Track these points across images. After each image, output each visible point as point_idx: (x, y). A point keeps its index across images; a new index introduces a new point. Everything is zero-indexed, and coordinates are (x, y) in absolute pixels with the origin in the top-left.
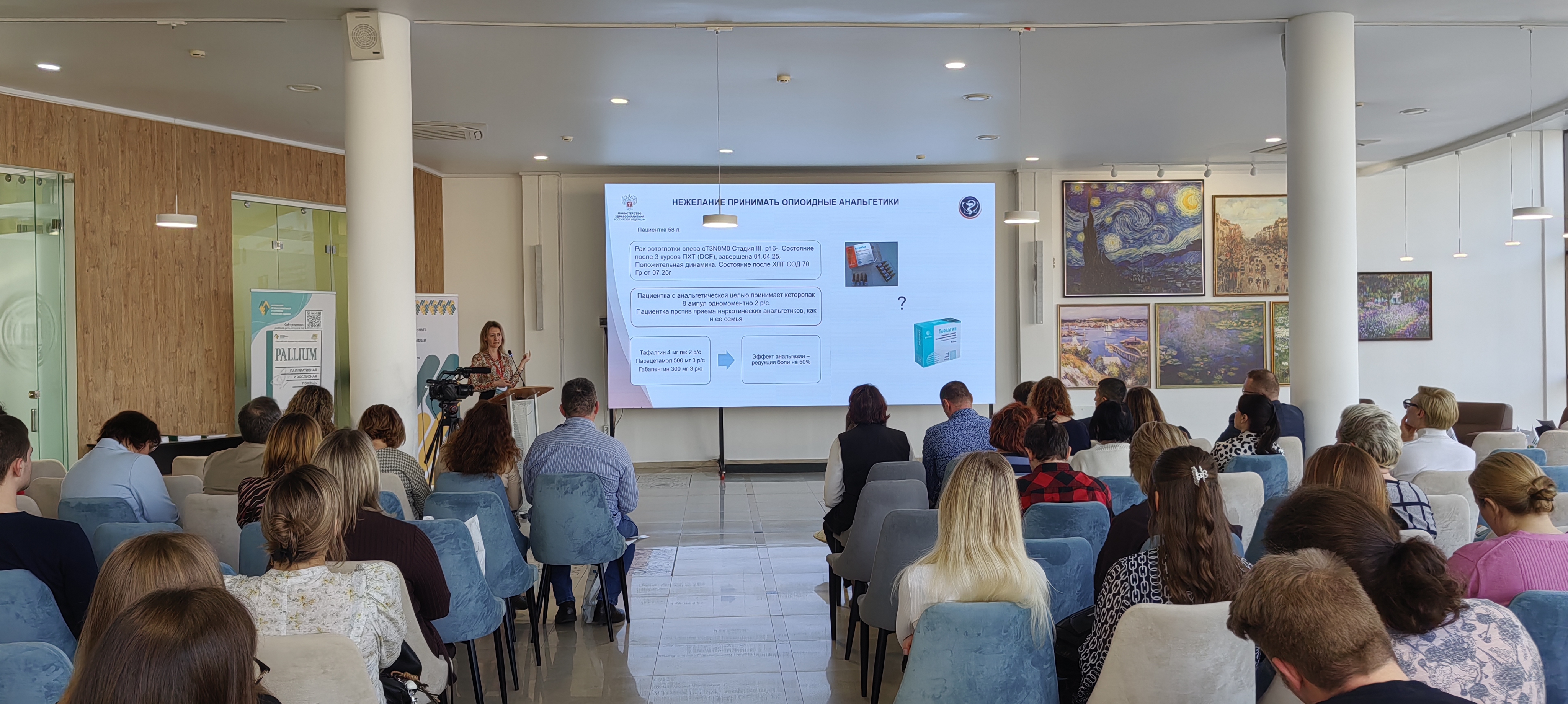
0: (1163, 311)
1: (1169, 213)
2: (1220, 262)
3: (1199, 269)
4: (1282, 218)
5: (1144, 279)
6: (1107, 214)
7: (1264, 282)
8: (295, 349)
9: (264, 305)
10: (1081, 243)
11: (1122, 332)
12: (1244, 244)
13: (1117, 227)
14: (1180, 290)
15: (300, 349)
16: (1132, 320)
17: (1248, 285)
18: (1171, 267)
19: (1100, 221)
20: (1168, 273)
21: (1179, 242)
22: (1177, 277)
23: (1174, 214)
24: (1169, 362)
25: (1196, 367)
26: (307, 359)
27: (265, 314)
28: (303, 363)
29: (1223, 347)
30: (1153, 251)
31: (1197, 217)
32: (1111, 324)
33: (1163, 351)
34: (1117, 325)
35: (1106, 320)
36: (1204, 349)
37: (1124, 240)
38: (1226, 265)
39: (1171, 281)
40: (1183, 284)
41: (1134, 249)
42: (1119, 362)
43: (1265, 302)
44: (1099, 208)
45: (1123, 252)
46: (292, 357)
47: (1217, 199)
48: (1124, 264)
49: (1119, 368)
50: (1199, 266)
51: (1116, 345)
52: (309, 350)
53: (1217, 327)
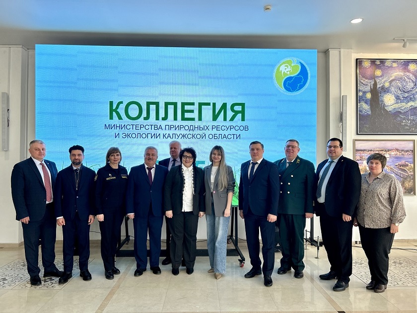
5: (410, 123)
6: (386, 81)
10: (368, 99)
13: (393, 89)
16: (403, 150)
19: (382, 85)
30: (416, 105)
32: (389, 153)
34: (393, 153)
35: (386, 150)
37: (397, 98)
41: (404, 104)
44: (381, 76)
45: (397, 106)
48: (397, 113)
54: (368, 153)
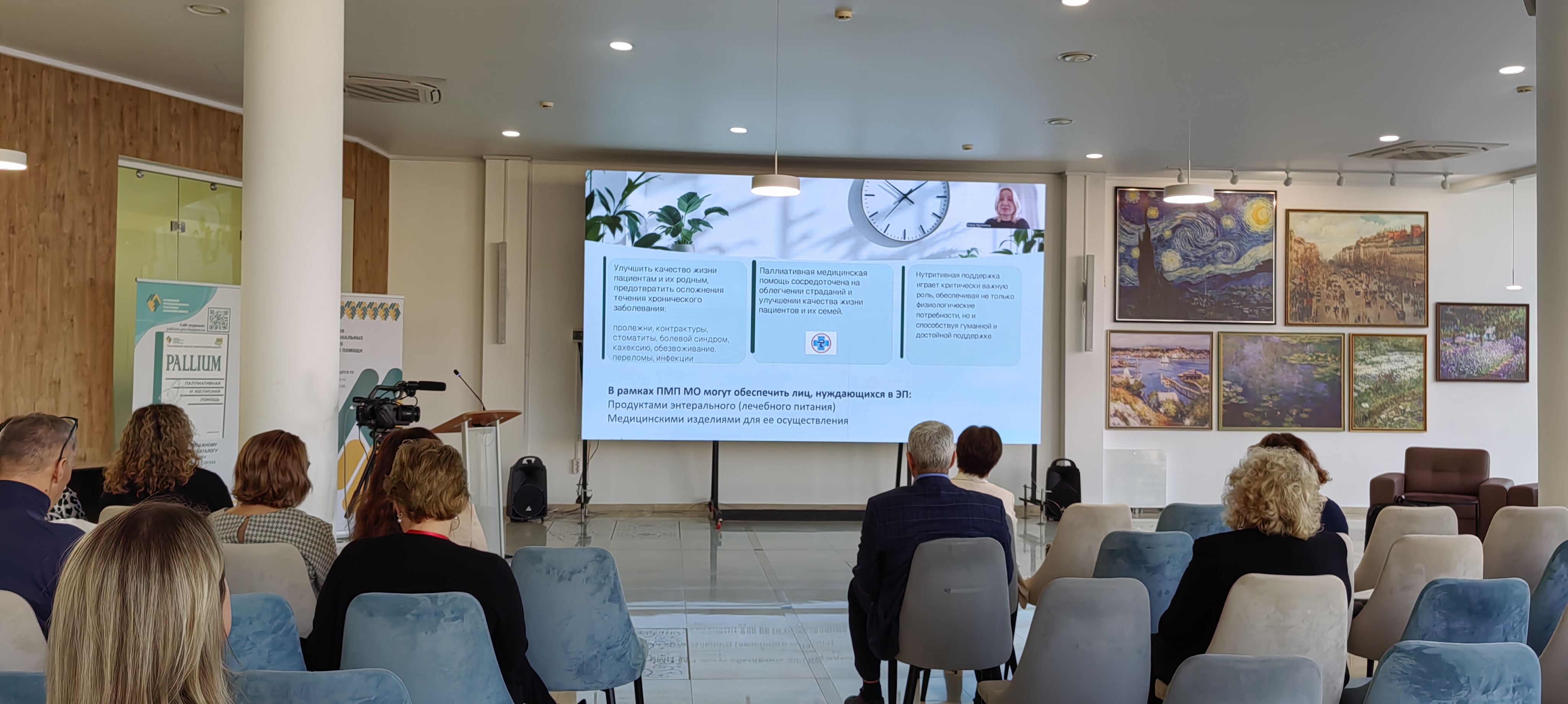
0: (1228, 341)
1: (1236, 228)
2: (1294, 287)
3: (1269, 293)
4: (1364, 237)
5: (1207, 303)
6: (1166, 227)
7: (1343, 311)
8: (192, 357)
9: (154, 299)
10: (1136, 259)
11: (1180, 363)
12: (1320, 266)
13: (1177, 242)
14: (1247, 317)
15: (199, 357)
16: (1191, 351)
17: (1325, 313)
18: (1238, 290)
19: (1158, 234)
20: (1233, 297)
21: (1247, 262)
22: (1244, 301)
23: (1242, 229)
24: (1233, 400)
25: (1264, 407)
26: (208, 369)
27: (155, 310)
28: (202, 374)
29: (1295, 385)
30: (1217, 272)
31: (1268, 234)
32: (1167, 354)
33: (1227, 387)
34: (1175, 356)
35: (1163, 350)
36: (1273, 386)
37: (1185, 257)
38: (1300, 290)
39: (1238, 307)
40: (1251, 311)
41: (1196, 268)
42: (1176, 399)
43: (1344, 334)
44: (1157, 219)
45: (1184, 272)
46: (188, 366)
47: (1291, 214)
48: (1184, 285)
49: (1176, 405)
50: (1269, 290)
51: (1173, 379)
52: (211, 359)
53: (1289, 361)
54: (1133, 355)
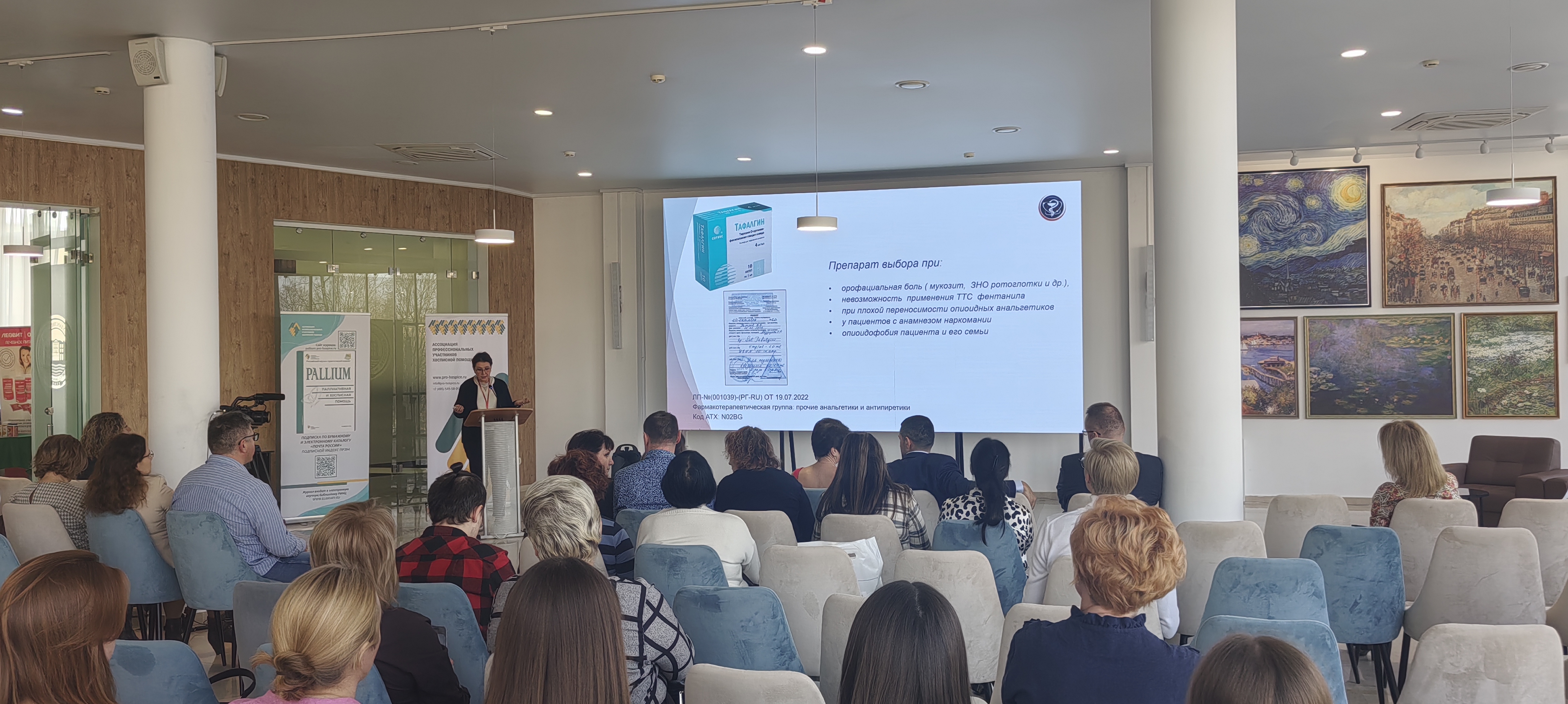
0: (1315, 325)
1: (1322, 208)
2: (1392, 266)
3: (1362, 274)
4: (1476, 209)
5: (1289, 287)
7: (1452, 290)
8: (327, 369)
9: (295, 326)
12: (1424, 242)
13: (1254, 226)
14: (1337, 300)
15: (333, 369)
16: (1272, 337)
17: (1431, 293)
18: (1325, 272)
20: (1320, 279)
21: (1336, 242)
22: (1333, 285)
23: (1330, 208)
24: (1322, 387)
25: (1359, 394)
26: (340, 378)
27: (295, 335)
29: (1396, 370)
30: (1301, 254)
31: (1360, 212)
33: (1315, 374)
34: (1254, 342)
36: (1370, 371)
37: (1264, 242)
38: (1400, 269)
39: (1325, 290)
40: (1341, 293)
41: (1277, 252)
42: (1257, 386)
43: (1454, 314)
45: (1262, 256)
46: (323, 376)
47: (1387, 189)
48: (1263, 270)
49: (1257, 393)
50: (1362, 271)
51: (1253, 366)
52: (342, 369)
53: (1388, 345)
